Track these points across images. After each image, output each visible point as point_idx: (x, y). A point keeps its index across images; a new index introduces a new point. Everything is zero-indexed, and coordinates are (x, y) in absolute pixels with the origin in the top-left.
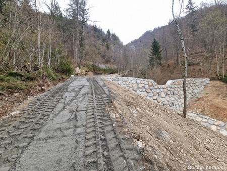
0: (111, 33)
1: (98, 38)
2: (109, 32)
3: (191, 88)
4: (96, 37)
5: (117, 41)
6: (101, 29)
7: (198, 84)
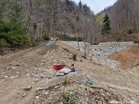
0: (82, 5)
1: (70, 11)
2: (80, 3)
3: (115, 47)
4: (68, 10)
5: (88, 12)
6: (74, 2)
7: (121, 45)
